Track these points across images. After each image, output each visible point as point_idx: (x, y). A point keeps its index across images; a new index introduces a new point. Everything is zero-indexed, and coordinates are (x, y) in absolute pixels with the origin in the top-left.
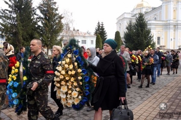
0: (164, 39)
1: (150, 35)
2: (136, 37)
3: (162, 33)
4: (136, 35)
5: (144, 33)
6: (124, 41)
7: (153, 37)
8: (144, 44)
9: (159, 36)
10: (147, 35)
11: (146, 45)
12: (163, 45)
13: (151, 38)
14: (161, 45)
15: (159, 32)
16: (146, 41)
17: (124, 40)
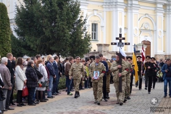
0: (105, 28)
1: (78, 19)
2: (46, 20)
3: (101, 14)
4: (46, 17)
5: (65, 13)
6: (16, 31)
7: (84, 23)
8: (67, 40)
9: (95, 20)
10: (72, 17)
11: (70, 40)
12: (105, 43)
13: (82, 24)
14: (99, 42)
15: (96, 13)
16: (70, 31)
17: (16, 27)
